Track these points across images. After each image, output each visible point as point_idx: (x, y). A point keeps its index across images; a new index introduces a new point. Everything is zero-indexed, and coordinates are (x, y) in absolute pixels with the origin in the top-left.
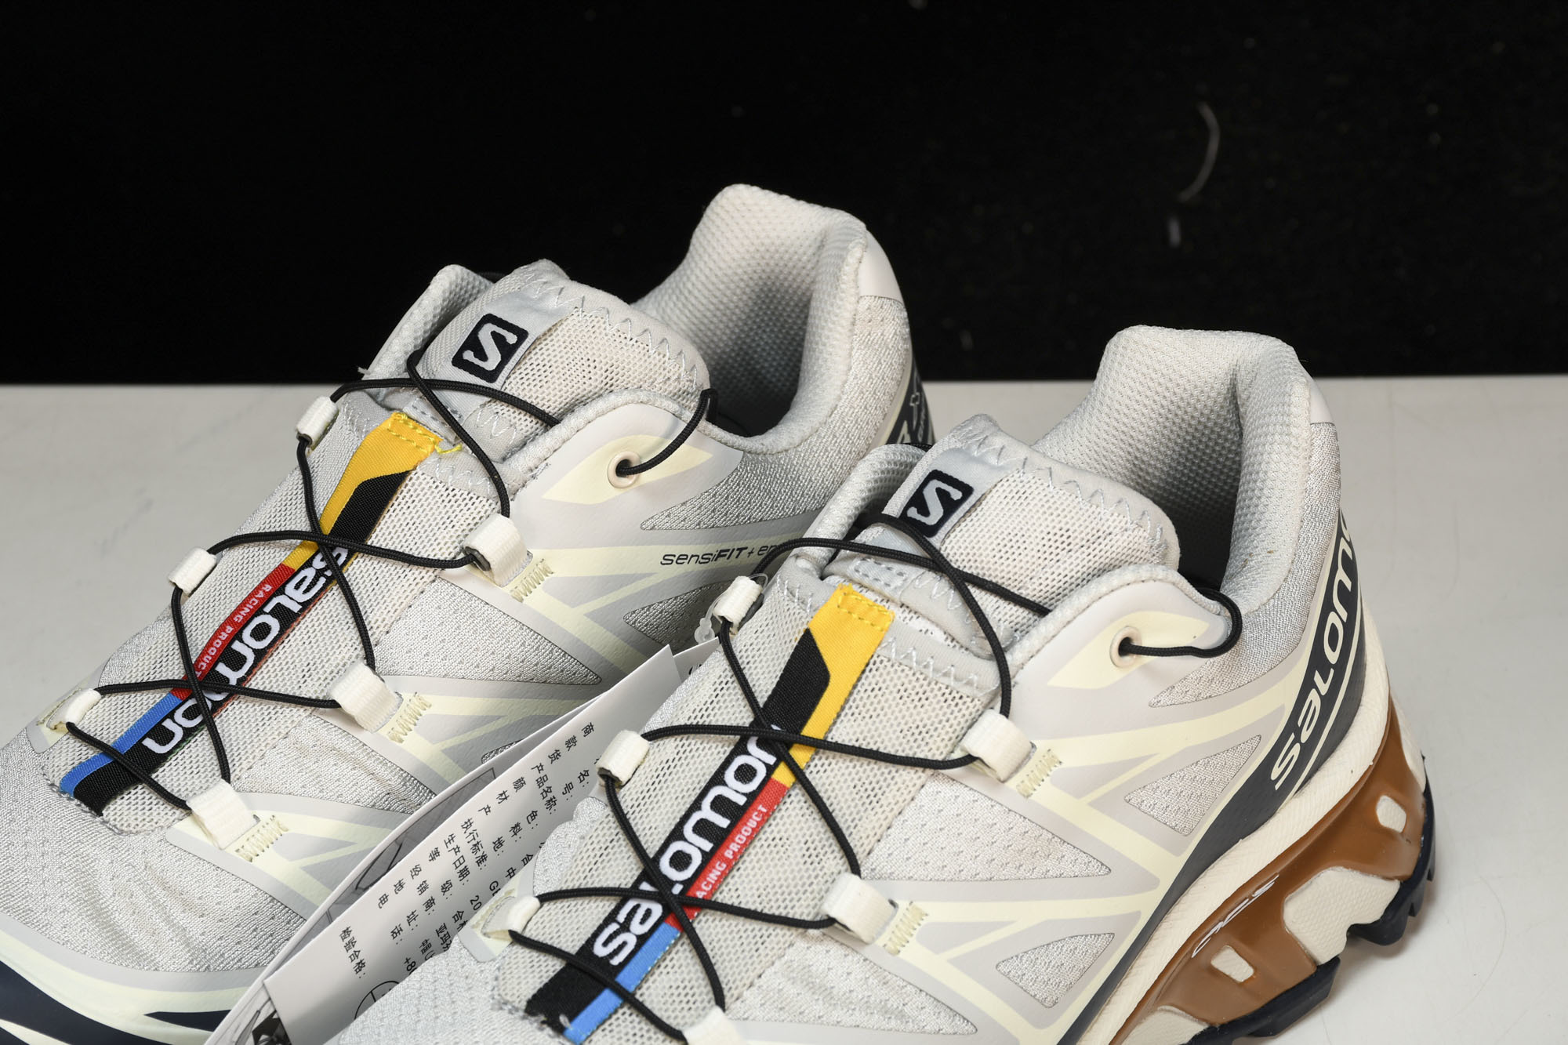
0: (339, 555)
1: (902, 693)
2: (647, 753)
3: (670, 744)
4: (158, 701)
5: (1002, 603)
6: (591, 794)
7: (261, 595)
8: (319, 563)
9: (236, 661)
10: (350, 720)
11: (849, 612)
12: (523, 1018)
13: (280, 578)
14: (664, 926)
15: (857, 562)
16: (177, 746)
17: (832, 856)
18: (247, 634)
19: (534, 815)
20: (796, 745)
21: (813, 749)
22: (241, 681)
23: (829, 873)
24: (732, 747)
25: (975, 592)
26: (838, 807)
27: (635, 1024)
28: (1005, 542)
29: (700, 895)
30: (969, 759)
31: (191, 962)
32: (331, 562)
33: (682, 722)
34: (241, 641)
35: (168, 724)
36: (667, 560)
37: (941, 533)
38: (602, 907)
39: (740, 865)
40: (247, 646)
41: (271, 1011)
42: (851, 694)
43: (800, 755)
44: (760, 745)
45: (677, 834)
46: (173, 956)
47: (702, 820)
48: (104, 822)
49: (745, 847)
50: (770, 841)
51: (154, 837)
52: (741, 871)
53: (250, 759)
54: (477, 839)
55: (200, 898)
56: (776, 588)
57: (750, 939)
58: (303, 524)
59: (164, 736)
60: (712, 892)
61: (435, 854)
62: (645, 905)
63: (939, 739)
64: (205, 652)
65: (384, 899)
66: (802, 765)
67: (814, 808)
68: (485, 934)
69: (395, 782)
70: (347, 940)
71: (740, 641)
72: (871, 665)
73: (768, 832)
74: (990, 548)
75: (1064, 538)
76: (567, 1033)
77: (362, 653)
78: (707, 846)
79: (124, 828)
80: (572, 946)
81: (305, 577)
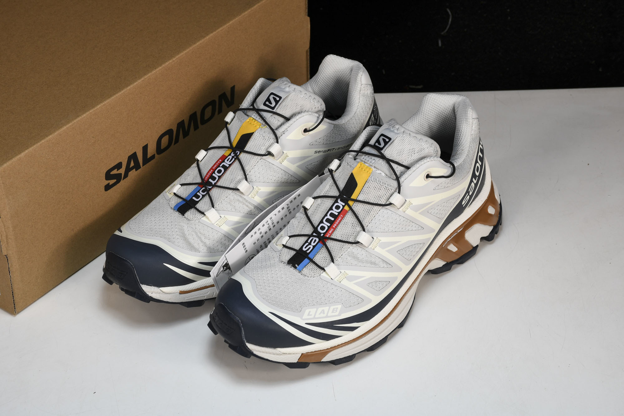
0: (237, 153)
1: (375, 188)
2: (314, 202)
3: (319, 200)
4: (195, 188)
5: (398, 166)
6: (300, 211)
7: (219, 162)
8: (232, 155)
9: (214, 179)
10: (242, 193)
11: (362, 169)
12: (287, 265)
13: (223, 158)
14: (319, 243)
15: (363, 156)
16: (201, 199)
17: (358, 227)
18: (216, 172)
19: (286, 215)
20: (349, 201)
21: (354, 202)
22: (215, 183)
23: (358, 231)
24: (334, 201)
25: (392, 164)
26: (360, 215)
27: (313, 266)
28: (399, 152)
29: (327, 236)
30: (390, 204)
31: (207, 251)
32: (236, 154)
33: (322, 194)
34: (215, 174)
35: (198, 193)
36: (316, 152)
37: (384, 150)
38: (304, 239)
39: (337, 229)
40: (216, 175)
41: (227, 262)
42: (362, 188)
43: (350, 203)
44: (341, 201)
45: (321, 222)
46: (203, 249)
47: (327, 218)
48: (185, 217)
49: (338, 225)
50: (344, 223)
51: (197, 221)
52: (337, 230)
53: (219, 203)
54: (273, 222)
55: (208, 236)
56: (344, 162)
57: (339, 246)
58: (228, 144)
59: (198, 197)
60: (330, 236)
61: (264, 225)
62: (315, 239)
63: (383, 199)
64: (206, 176)
65: (252, 236)
66: (351, 205)
67: (354, 216)
68: (276, 245)
69: (252, 208)
70: (244, 245)
71: (336, 175)
72: (367, 182)
73: (343, 221)
74: (396, 153)
75: (413, 150)
76: (297, 268)
77: (244, 177)
78: (329, 225)
79: (190, 219)
80: (297, 247)
81: (229, 158)
